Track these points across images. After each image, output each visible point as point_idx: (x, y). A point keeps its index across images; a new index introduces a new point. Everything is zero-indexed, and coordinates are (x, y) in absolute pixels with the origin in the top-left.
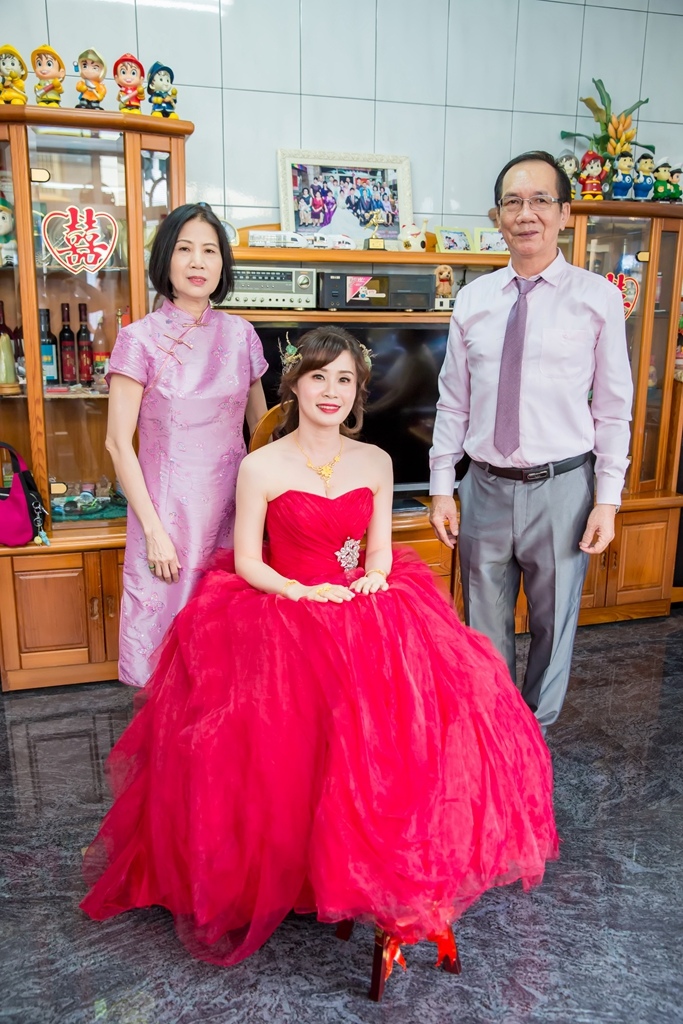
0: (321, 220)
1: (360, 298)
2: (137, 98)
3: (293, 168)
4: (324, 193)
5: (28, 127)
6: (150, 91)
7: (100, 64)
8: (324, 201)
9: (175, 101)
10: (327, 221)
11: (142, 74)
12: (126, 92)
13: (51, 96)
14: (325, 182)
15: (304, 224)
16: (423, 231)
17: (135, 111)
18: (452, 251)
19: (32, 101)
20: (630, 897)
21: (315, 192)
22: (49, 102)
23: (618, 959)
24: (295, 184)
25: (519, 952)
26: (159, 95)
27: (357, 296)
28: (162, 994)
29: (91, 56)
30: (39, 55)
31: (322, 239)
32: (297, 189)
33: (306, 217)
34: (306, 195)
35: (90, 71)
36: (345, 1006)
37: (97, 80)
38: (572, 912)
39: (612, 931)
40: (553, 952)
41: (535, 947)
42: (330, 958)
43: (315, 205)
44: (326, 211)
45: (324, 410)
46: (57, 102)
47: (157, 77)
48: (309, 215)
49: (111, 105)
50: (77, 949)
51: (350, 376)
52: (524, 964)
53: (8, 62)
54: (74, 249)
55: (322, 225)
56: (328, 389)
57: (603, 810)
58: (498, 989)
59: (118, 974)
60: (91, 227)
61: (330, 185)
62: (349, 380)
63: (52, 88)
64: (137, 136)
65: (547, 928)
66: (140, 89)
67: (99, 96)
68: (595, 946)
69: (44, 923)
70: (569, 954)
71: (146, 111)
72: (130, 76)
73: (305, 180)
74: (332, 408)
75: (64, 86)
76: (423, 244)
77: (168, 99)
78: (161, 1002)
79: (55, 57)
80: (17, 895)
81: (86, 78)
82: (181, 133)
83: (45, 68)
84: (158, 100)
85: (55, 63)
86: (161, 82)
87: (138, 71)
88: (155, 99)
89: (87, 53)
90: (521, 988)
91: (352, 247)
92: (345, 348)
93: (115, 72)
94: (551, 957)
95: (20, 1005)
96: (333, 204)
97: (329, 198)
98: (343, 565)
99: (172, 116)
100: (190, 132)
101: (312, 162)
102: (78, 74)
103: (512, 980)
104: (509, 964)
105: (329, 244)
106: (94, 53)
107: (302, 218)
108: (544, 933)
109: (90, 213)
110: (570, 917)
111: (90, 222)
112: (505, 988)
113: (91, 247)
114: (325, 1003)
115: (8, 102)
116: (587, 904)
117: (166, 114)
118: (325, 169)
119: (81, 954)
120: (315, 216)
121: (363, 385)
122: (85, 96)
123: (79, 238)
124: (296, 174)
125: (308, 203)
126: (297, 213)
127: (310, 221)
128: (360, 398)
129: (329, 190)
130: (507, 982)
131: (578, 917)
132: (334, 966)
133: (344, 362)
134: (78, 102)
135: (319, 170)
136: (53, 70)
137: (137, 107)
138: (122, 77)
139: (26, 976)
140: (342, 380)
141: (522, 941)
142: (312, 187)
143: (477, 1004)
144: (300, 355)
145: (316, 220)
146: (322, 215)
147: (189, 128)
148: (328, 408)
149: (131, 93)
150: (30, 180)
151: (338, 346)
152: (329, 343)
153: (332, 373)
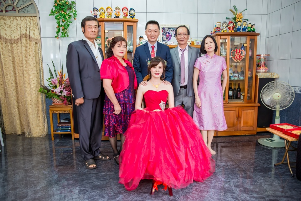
2: (127, 15)
3: (162, 28)
4: (169, 33)
5: (105, 22)
6: (130, 14)
7: (119, 9)
8: (169, 35)
9: (135, 15)
10: (170, 39)
11: (128, 10)
12: (124, 14)
13: (110, 16)
14: (169, 31)
16: (191, 41)
17: (126, 18)
18: (198, 45)
19: (106, 17)
20: (220, 184)
21: (167, 33)
22: (109, 17)
23: (212, 194)
24: (162, 32)
25: (189, 191)
26: (131, 14)
28: (112, 189)
29: (117, 8)
30: (107, 8)
31: (167, 43)
32: (163, 33)
33: (165, 39)
34: (165, 34)
35: (117, 11)
36: (148, 195)
37: (119, 12)
38: (205, 186)
39: (213, 189)
40: (197, 192)
41: (194, 190)
42: (148, 188)
43: (167, 36)
44: (169, 37)
45: (156, 74)
46: (111, 17)
47: (131, 11)
48: (165, 38)
49: (121, 17)
50: (98, 181)
51: (161, 67)
52: (190, 193)
53: (102, 10)
55: (168, 40)
56: (157, 70)
57: (221, 169)
58: (182, 196)
59: (104, 186)
61: (170, 32)
63: (110, 14)
64: (126, 23)
65: (198, 188)
66: (127, 13)
67: (119, 15)
68: (207, 191)
69: (92, 177)
70: (201, 192)
71: (128, 17)
72: (125, 11)
73: (165, 31)
74: (158, 74)
75: (112, 14)
76: (191, 44)
77: (133, 15)
78: (111, 190)
79: (111, 9)
80: (89, 172)
81: (116, 12)
82: (136, 22)
83: (108, 11)
84: (131, 15)
85: (111, 10)
86: (132, 12)
87: (127, 10)
88: (130, 15)
89: (117, 7)
90: (187, 196)
91: (174, 45)
92: (161, 61)
93: (122, 11)
94: (196, 192)
95: (85, 188)
96: (171, 36)
97: (170, 34)
98: (161, 107)
99: (134, 18)
100: (137, 21)
101: (166, 27)
102: (115, 12)
103: (186, 195)
104: (187, 193)
105: (168, 44)
106: (118, 7)
108: (197, 188)
110: (204, 186)
112: (184, 196)
114: (144, 194)
115: (101, 18)
116: (209, 185)
117: (132, 18)
118: (169, 28)
119: (99, 182)
120: (167, 38)
121: (164, 69)
122: (116, 16)
124: (163, 29)
125: (165, 36)
126: (163, 38)
127: (166, 39)
128: (164, 72)
129: (170, 33)
130: (184, 195)
131: (206, 187)
132: (148, 189)
133: (160, 64)
134: (115, 17)
135: (168, 28)
136: (110, 11)
137: (127, 17)
138: (124, 11)
139: (87, 184)
140: (160, 68)
141: (191, 189)
142: (166, 32)
143: (176, 198)
144: (151, 63)
147: (137, 20)
149: (125, 14)
150: (105, 33)
151: (159, 61)
152: (157, 60)
153: (158, 66)
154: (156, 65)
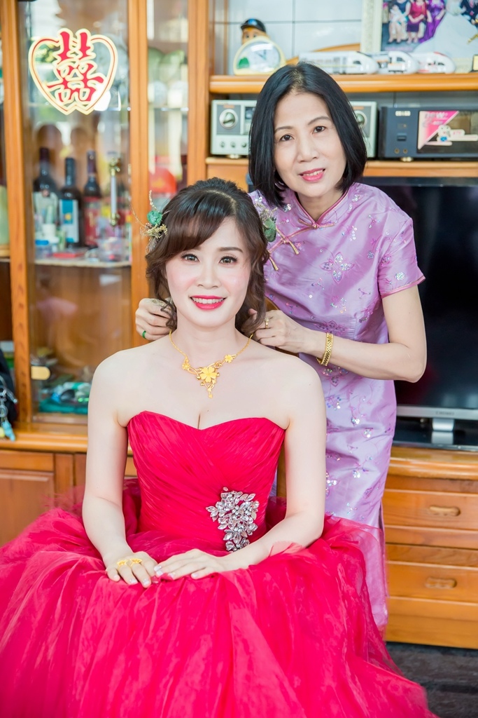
0: (421, 33)
1: (439, 143)
8: (428, 6)
10: (429, 34)
15: (395, 41)
27: (434, 139)
31: (400, 59)
33: (398, 31)
43: (413, 12)
44: (430, 20)
45: (199, 305)
48: (403, 29)
51: (236, 254)
54: (65, 83)
55: (421, 40)
56: (203, 276)
60: (85, 55)
62: (235, 260)
74: (210, 301)
91: (448, 69)
96: (440, 9)
98: (221, 528)
105: (409, 66)
107: (393, 32)
109: (84, 37)
111: (84, 48)
113: (85, 81)
120: (412, 28)
123: (71, 68)
125: (403, 9)
126: (386, 26)
127: (405, 35)
133: (227, 235)
140: (228, 260)
144: (163, 227)
145: (413, 34)
146: (422, 27)
148: (204, 301)
151: (217, 210)
152: (203, 207)
153: (209, 250)
154: (197, 242)
